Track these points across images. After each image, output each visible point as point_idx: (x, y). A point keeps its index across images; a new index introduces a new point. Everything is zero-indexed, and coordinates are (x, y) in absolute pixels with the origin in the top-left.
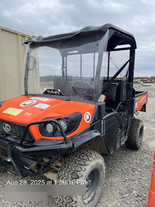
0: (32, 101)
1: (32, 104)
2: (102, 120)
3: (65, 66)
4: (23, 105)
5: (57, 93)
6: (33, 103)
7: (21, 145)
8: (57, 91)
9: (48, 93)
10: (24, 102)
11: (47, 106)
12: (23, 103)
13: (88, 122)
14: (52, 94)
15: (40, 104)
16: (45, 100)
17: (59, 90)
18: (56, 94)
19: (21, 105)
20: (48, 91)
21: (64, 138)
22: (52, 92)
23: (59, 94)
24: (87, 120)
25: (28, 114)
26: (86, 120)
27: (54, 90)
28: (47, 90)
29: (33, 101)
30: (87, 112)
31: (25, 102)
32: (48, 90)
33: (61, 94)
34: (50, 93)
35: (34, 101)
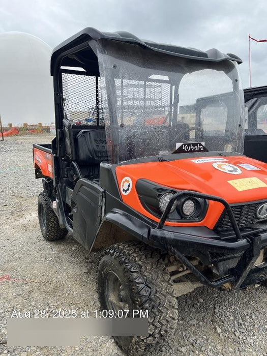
5: (200, 149)
9: (184, 151)
14: (191, 151)
17: (203, 144)
18: (197, 151)
22: (192, 147)
23: (202, 149)
27: (194, 145)
28: (182, 146)
32: (185, 145)
33: (205, 150)
34: (188, 150)
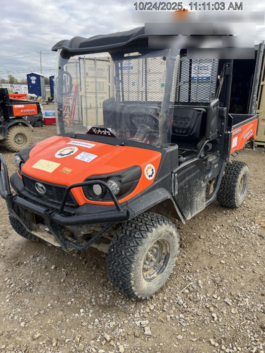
0: (71, 149)
1: (71, 154)
2: (172, 173)
3: (120, 79)
4: (59, 155)
6: (72, 152)
7: (61, 212)
8: (107, 130)
9: (94, 133)
10: (60, 151)
11: (93, 157)
12: (58, 152)
13: (151, 178)
14: (100, 134)
15: (82, 154)
16: (90, 147)
17: (110, 129)
18: (105, 135)
19: (57, 155)
20: (94, 131)
21: (115, 202)
22: (100, 131)
23: (109, 134)
24: (150, 176)
25: (67, 170)
26: (147, 177)
27: (102, 129)
28: (92, 129)
29: (73, 147)
30: (149, 165)
31: (62, 150)
32: (94, 128)
33: (112, 135)
34: (97, 132)
35: (74, 149)
